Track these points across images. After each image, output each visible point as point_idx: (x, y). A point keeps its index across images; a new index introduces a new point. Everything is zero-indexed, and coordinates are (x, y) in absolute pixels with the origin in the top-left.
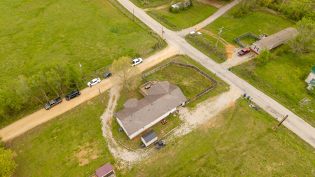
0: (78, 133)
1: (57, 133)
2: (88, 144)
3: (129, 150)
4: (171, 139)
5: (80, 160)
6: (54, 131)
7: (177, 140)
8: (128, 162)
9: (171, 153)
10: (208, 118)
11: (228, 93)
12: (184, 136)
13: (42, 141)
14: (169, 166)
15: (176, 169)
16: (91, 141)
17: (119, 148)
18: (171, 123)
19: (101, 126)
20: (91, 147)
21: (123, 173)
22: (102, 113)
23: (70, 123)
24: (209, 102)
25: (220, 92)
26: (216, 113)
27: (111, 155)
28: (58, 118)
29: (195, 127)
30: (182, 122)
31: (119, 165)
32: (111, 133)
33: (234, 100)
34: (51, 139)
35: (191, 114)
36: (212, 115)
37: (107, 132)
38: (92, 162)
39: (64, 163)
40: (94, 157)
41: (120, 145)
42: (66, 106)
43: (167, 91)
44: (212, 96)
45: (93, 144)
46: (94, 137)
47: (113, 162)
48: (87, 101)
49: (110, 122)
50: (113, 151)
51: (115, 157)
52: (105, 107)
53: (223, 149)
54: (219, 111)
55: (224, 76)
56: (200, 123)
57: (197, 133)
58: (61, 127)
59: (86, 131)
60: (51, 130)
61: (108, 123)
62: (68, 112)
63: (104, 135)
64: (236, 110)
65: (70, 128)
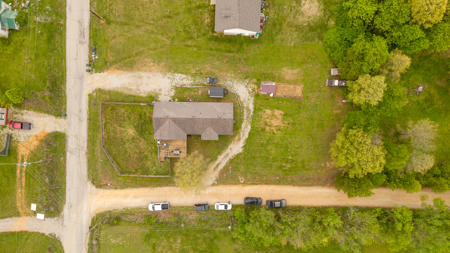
0: (269, 148)
1: (287, 162)
2: (268, 128)
3: (239, 97)
4: (199, 80)
5: (280, 117)
6: (289, 166)
7: (194, 75)
8: (246, 87)
9: (208, 68)
10: (149, 74)
11: (101, 85)
12: (186, 74)
13: (303, 162)
14: (218, 59)
15: (214, 52)
16: (263, 130)
17: (245, 105)
18: (186, 94)
19: (247, 141)
20: (266, 123)
21: (255, 80)
22: (238, 156)
23: (271, 165)
24: (131, 90)
25: (109, 92)
26: (137, 73)
27: (255, 104)
28: (279, 183)
29: (169, 75)
30: (176, 88)
31: (254, 90)
32: (243, 125)
33: (105, 73)
34: (294, 159)
35: (160, 90)
36: (143, 74)
37: (246, 129)
38: (273, 108)
39: (294, 124)
40: (268, 111)
41: (243, 107)
42: (265, 192)
43: (167, 122)
44: (121, 94)
45: (263, 126)
46: (258, 132)
47: (257, 96)
48: (244, 184)
49: (237, 138)
50: (251, 107)
51: (253, 98)
52: (231, 161)
53: (164, 39)
54: (131, 74)
55: (80, 111)
56: (161, 76)
57: (173, 68)
58: (281, 167)
59: (262, 145)
60: (290, 170)
61: (239, 139)
62: (268, 183)
63: (249, 127)
64: (115, 62)
65: (274, 160)
